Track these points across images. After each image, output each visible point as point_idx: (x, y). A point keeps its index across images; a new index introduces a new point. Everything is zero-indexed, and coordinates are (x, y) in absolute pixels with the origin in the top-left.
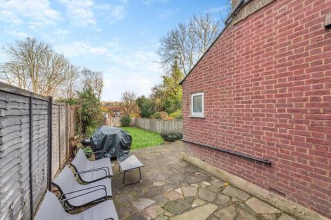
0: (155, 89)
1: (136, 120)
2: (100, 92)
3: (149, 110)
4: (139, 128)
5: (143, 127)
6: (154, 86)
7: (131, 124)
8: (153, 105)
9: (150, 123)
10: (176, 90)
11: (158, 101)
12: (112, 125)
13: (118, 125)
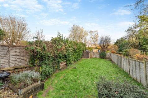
1: (110, 55)
2: (97, 39)
9: (118, 59)
12: (94, 56)
13: (98, 57)
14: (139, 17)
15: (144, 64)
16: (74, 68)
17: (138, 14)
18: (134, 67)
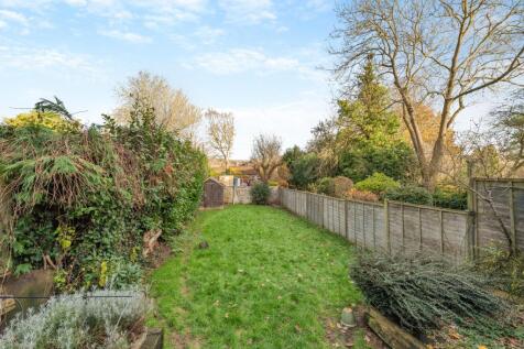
0: (319, 129)
1: (280, 192)
2: (229, 143)
3: (306, 174)
4: (285, 209)
5: (293, 209)
6: (316, 125)
7: (271, 200)
8: (315, 163)
9: (309, 203)
10: (370, 127)
11: (326, 154)
12: (236, 200)
13: (247, 200)
14: (340, 102)
15: (385, 210)
16: (200, 247)
17: (338, 95)
18: (361, 218)
